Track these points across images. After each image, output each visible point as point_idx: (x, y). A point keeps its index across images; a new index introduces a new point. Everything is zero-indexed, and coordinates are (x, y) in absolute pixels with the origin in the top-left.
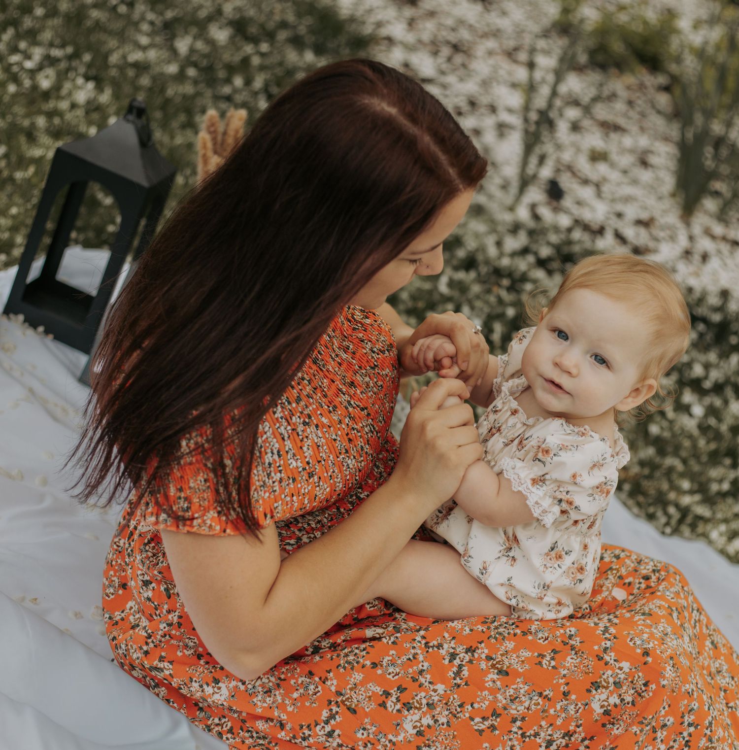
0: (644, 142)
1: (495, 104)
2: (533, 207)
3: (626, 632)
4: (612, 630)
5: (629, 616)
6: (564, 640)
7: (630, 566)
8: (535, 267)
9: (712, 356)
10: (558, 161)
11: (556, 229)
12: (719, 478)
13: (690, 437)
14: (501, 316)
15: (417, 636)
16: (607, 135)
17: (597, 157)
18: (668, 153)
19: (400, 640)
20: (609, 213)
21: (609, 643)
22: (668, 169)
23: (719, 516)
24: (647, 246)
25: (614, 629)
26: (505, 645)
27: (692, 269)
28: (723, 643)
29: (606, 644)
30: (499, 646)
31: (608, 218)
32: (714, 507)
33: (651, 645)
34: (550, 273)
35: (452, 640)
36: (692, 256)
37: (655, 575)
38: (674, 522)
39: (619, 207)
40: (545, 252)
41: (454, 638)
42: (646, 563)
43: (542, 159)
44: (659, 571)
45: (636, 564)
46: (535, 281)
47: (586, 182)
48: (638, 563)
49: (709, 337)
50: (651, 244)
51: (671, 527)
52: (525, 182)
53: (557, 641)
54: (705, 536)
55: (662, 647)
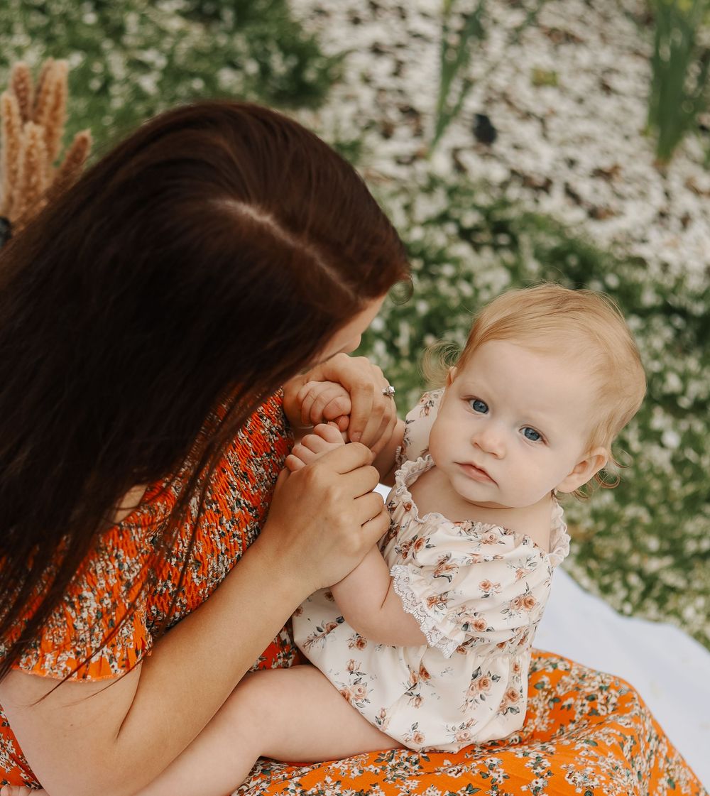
0: (606, 57)
1: (405, 6)
2: (455, 152)
3: (565, 766)
4: (546, 763)
5: (569, 743)
6: (483, 771)
7: (570, 684)
8: (456, 242)
9: (692, 363)
10: (490, 88)
11: (486, 184)
12: (697, 533)
13: (661, 476)
14: (410, 313)
15: (289, 783)
16: (556, 47)
17: (542, 80)
18: (638, 74)
19: (267, 791)
20: (557, 160)
21: (541, 781)
22: (636, 95)
23: (697, 585)
24: (608, 205)
25: (549, 761)
26: (407, 784)
27: (668, 237)
28: (688, 779)
29: (537, 783)
30: (398, 786)
31: (555, 168)
32: (690, 574)
33: (596, 782)
34: (477, 247)
35: (336, 785)
36: (668, 219)
37: (602, 694)
38: (635, 596)
39: (571, 152)
40: (470, 219)
41: (338, 782)
42: (591, 678)
43: (468, 85)
44: (607, 689)
45: (578, 681)
46: (456, 262)
47: (527, 116)
48: (580, 678)
49: (689, 336)
50: (614, 204)
51: (633, 604)
52: (445, 118)
53: (474, 772)
54: (677, 613)
55: (611, 784)
